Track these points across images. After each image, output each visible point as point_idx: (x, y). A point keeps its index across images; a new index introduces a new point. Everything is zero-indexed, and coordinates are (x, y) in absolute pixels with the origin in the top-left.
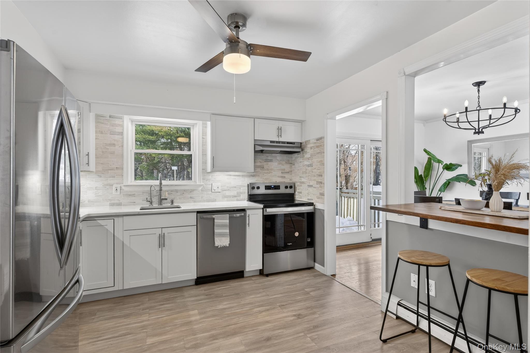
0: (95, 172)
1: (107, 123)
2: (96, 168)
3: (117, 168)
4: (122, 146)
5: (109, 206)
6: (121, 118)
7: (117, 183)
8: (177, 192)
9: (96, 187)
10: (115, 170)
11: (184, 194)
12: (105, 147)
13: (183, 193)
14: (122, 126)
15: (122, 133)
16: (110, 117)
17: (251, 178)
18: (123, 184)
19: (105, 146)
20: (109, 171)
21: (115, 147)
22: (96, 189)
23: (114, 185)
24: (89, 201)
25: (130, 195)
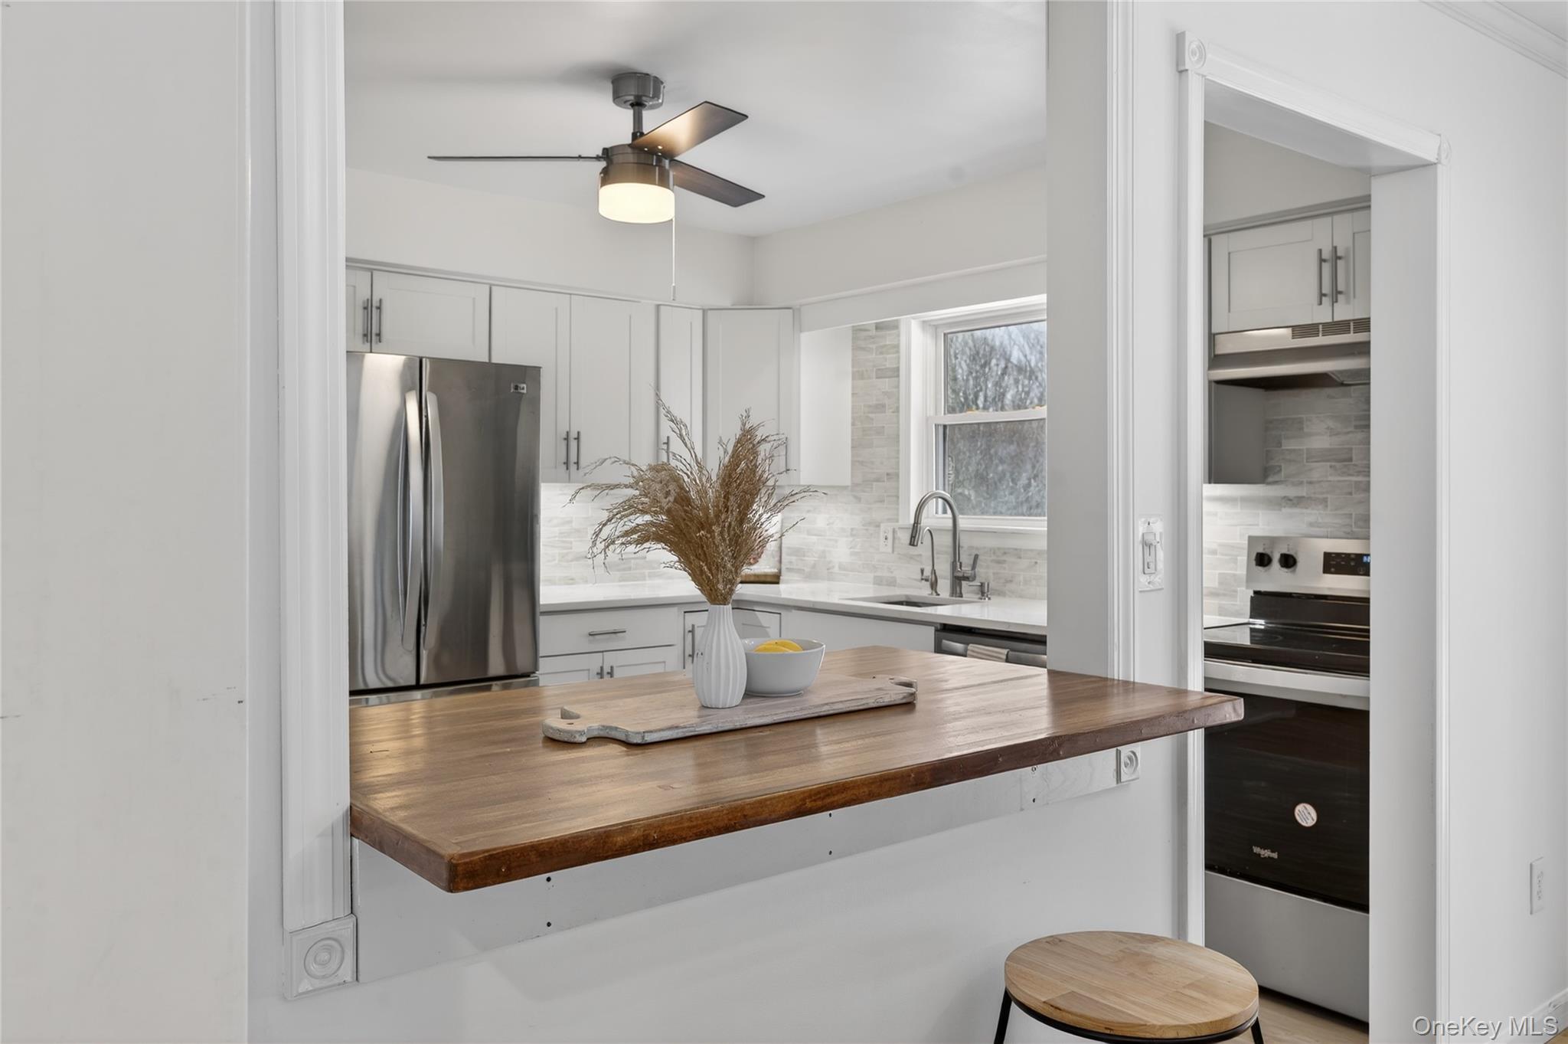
0: (850, 488)
1: (871, 346)
2: (852, 476)
3: (888, 474)
4: (897, 410)
5: (871, 586)
6: (895, 326)
7: (889, 520)
8: (1020, 558)
9: (852, 529)
10: (884, 481)
11: (1038, 565)
12: (870, 415)
13: (1036, 563)
14: (896, 348)
15: (898, 369)
16: (877, 328)
17: (1284, 510)
18: (897, 521)
19: (869, 413)
20: (875, 483)
21: (885, 412)
22: (852, 535)
23: (882, 525)
24: (840, 568)
25: (911, 558)
